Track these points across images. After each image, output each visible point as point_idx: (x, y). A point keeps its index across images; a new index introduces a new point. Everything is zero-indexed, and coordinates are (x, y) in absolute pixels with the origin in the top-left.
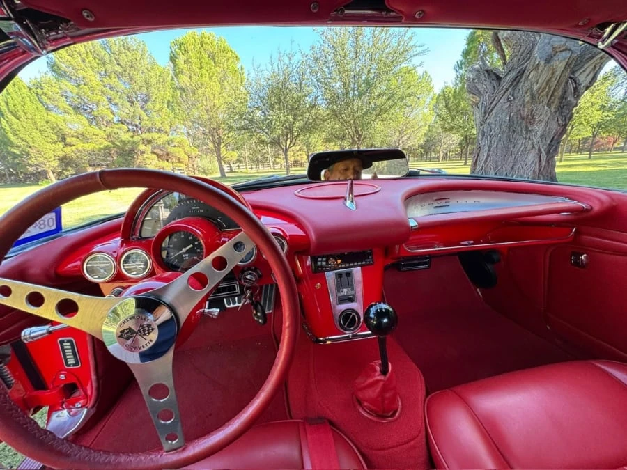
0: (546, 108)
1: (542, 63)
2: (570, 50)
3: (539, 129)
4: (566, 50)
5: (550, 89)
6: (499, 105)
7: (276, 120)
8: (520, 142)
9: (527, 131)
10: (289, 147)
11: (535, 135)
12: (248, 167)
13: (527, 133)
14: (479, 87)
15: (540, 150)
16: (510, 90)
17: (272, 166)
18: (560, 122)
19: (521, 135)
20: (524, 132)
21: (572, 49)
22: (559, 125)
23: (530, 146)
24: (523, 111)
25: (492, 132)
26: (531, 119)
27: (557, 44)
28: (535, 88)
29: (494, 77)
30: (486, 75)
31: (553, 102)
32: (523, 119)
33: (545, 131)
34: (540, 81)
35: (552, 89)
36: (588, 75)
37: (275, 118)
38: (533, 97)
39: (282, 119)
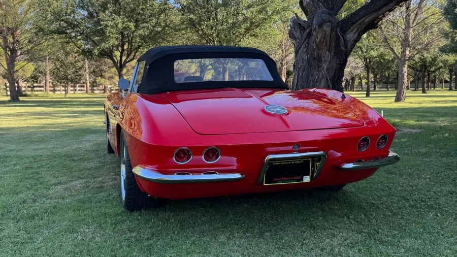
0: (327, 52)
1: (317, 27)
2: (331, 21)
3: (325, 66)
4: (329, 21)
5: (326, 42)
6: (301, 49)
7: (112, 27)
8: (315, 73)
9: (319, 67)
10: (126, 62)
11: (323, 69)
12: (49, 89)
13: (318, 68)
14: (295, 34)
15: (327, 79)
16: (307, 40)
17: (89, 88)
18: (337, 62)
19: (315, 68)
20: (317, 67)
21: (333, 21)
22: (337, 64)
23: (321, 76)
24: (314, 54)
25: (299, 66)
26: (319, 59)
27: (324, 18)
28: (317, 41)
29: (303, 28)
30: (298, 26)
31: (331, 50)
32: (314, 58)
33: (330, 66)
34: (319, 37)
35: (328, 42)
36: (355, 33)
37: (110, 23)
38: (317, 46)
39: (120, 26)
